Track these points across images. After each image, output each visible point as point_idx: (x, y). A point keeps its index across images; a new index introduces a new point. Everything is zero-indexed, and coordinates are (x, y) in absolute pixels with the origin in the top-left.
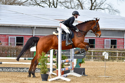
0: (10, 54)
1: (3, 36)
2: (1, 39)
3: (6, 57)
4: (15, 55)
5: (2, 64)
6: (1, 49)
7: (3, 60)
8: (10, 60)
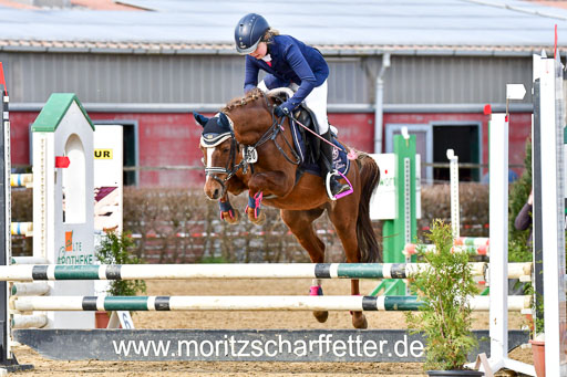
0: (225, 238)
1: (170, 119)
2: (164, 140)
3: (198, 260)
4: (257, 249)
5: (169, 310)
6: (166, 208)
7: (180, 283)
8: (228, 284)
